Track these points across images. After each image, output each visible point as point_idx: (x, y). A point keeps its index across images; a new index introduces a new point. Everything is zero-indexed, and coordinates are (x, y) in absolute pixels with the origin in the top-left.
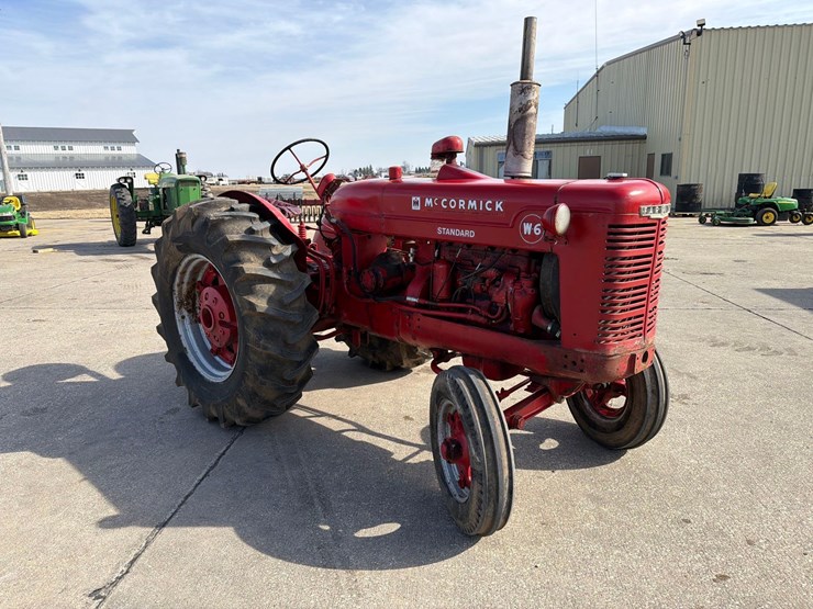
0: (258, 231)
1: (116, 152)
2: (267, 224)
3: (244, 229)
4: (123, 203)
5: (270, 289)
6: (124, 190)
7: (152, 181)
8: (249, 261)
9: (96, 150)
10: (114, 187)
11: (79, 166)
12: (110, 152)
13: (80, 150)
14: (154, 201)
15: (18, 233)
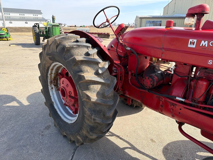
0: (92, 55)
1: (36, 16)
2: (96, 50)
3: (84, 53)
4: (36, 31)
5: (98, 87)
6: (36, 27)
7: (45, 25)
8: (87, 71)
9: (31, 16)
10: (34, 26)
11: (27, 20)
12: (35, 16)
13: (27, 15)
14: (45, 31)
15: (6, 39)
